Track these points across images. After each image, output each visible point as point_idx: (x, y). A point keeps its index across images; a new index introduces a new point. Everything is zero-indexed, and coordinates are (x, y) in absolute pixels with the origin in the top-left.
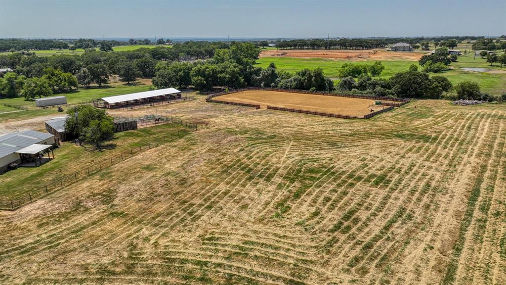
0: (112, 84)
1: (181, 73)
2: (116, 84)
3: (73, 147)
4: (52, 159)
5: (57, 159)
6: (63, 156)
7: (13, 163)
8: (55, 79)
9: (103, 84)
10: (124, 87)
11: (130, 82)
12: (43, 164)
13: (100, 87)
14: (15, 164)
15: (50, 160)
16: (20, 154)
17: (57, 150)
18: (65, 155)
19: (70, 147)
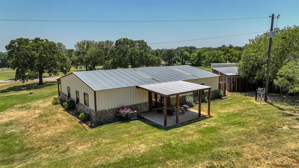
3: (250, 103)
4: (205, 118)
5: (215, 121)
6: (229, 116)
7: (128, 107)
12: (183, 124)
14: (129, 111)
15: (200, 117)
16: (150, 92)
17: (219, 102)
18: (234, 115)
19: (244, 102)
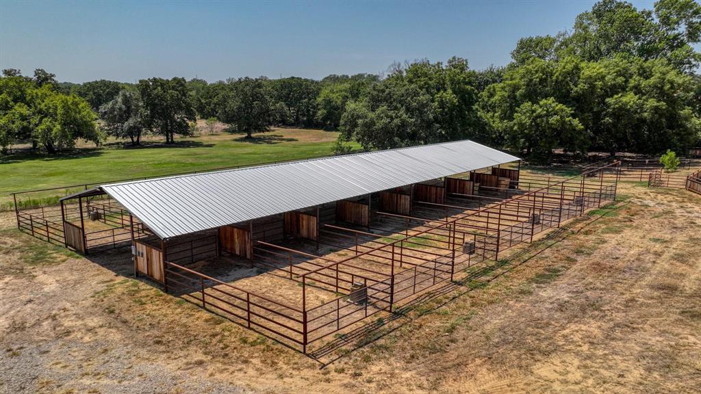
0: (205, 139)
1: (449, 95)
2: (215, 140)
8: (25, 110)
9: (177, 137)
10: (236, 147)
11: (253, 135)
13: (170, 144)
